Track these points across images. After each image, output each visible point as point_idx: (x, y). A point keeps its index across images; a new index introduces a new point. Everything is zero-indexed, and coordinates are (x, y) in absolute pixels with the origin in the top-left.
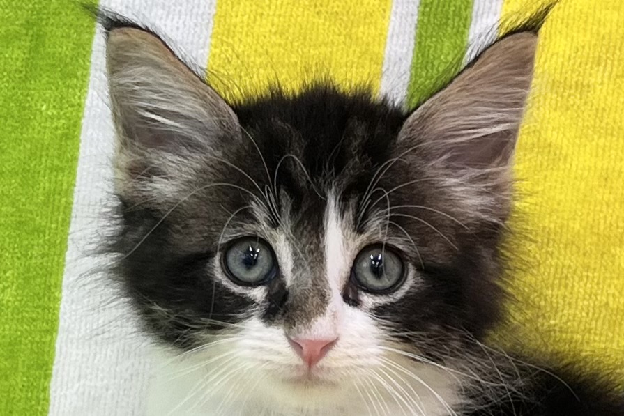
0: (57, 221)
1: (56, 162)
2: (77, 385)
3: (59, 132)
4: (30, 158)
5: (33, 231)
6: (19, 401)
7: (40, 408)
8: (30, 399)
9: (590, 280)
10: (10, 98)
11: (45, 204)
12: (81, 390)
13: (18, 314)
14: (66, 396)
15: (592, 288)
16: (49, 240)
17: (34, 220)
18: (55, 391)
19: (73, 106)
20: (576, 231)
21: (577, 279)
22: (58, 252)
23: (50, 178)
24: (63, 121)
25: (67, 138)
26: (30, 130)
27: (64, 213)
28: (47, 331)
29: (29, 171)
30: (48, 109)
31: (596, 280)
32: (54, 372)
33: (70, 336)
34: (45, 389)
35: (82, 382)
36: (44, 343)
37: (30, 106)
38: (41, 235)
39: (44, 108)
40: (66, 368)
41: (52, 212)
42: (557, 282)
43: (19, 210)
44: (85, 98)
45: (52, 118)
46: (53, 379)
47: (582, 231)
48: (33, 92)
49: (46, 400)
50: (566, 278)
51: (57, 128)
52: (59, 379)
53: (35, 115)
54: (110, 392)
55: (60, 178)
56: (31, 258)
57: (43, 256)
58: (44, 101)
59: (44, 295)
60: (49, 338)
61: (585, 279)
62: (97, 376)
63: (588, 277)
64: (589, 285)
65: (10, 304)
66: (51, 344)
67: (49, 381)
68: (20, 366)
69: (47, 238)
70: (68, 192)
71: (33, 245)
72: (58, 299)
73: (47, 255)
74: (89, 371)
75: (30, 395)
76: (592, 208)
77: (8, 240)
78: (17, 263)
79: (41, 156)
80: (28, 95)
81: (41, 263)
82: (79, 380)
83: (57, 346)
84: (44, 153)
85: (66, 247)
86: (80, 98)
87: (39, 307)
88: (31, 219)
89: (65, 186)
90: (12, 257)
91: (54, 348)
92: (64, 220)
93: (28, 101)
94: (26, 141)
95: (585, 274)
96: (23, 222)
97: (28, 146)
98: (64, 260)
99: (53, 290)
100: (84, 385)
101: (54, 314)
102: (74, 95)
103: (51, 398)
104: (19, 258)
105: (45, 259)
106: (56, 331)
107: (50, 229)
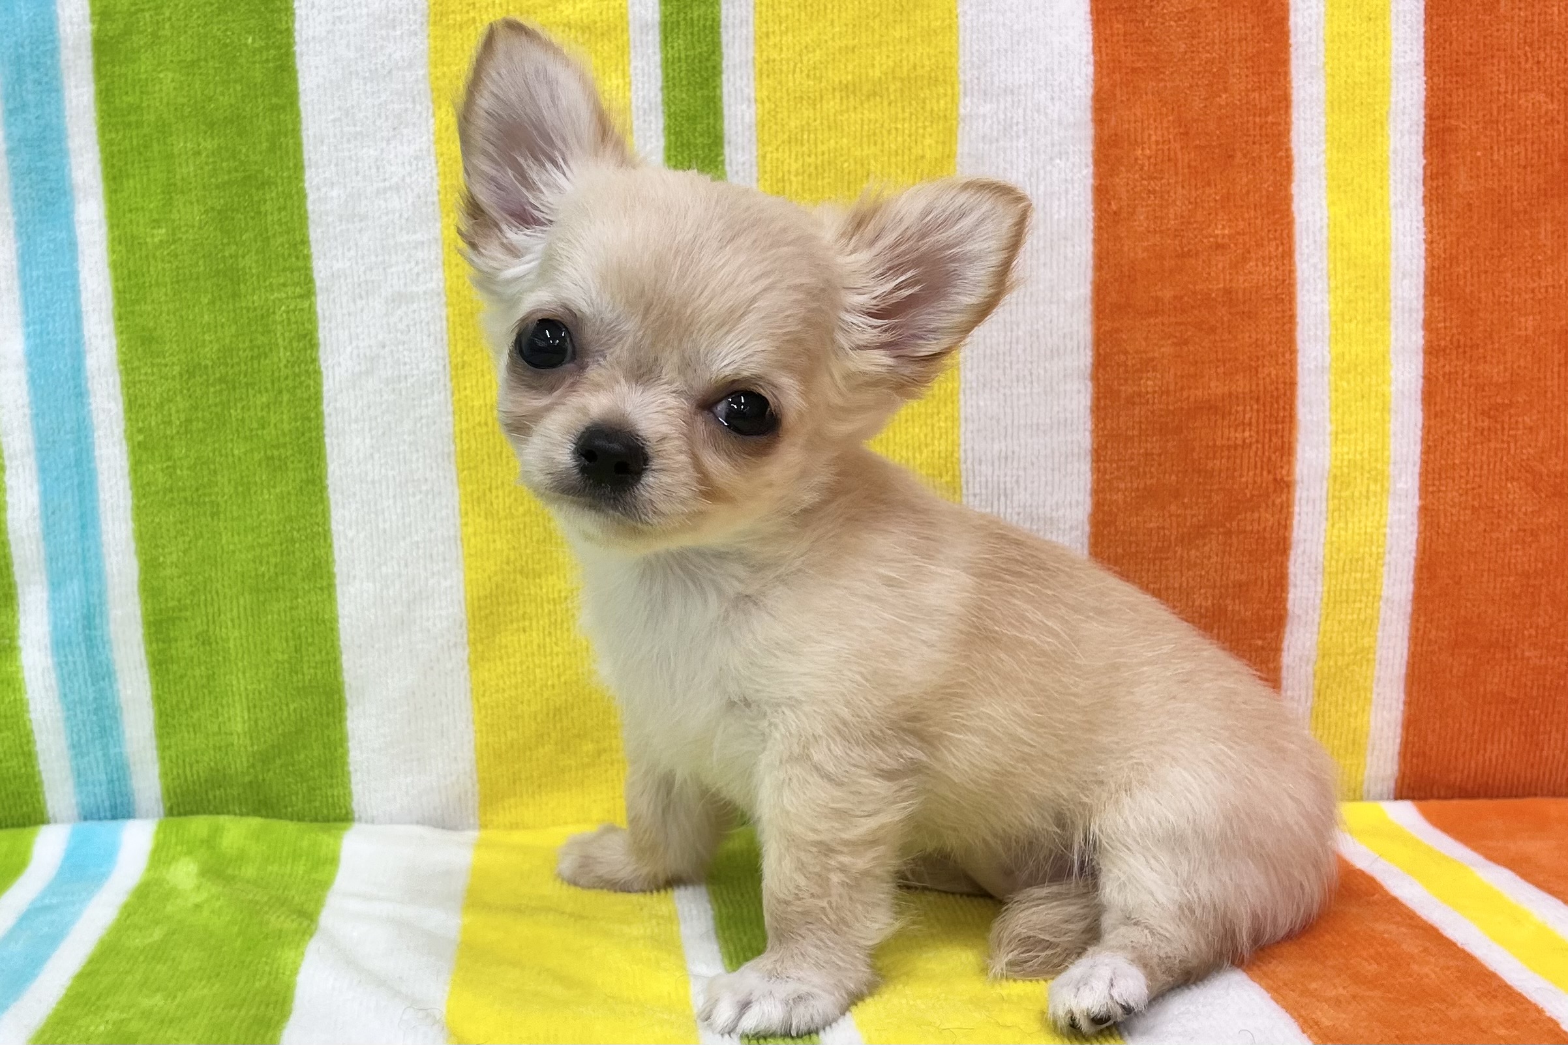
0: (288, 168)
1: (274, 100)
2: (349, 349)
3: (271, 65)
4: (243, 102)
5: (263, 184)
6: (286, 378)
7: (312, 383)
8: (299, 375)
9: (900, 132)
10: (206, 35)
11: (272, 149)
12: (355, 352)
13: (265, 281)
14: (339, 364)
15: (904, 141)
16: (283, 192)
17: (262, 171)
18: (326, 361)
19: (281, 32)
20: (876, 79)
21: (885, 133)
22: (296, 204)
23: (272, 121)
24: (272, 52)
25: (283, 70)
26: (238, 69)
27: (295, 157)
28: (301, 296)
29: (245, 117)
30: (254, 40)
31: (907, 132)
32: (321, 340)
33: (332, 297)
34: (314, 360)
35: (354, 344)
36: (302, 310)
37: (232, 42)
38: (273, 187)
39: (250, 40)
40: (334, 333)
41: (281, 158)
42: (865, 139)
43: (242, 163)
44: (293, 22)
45: (260, 50)
46: (321, 349)
47: (883, 78)
48: (233, 25)
49: (318, 372)
50: (875, 134)
51: (267, 61)
52: (328, 348)
53: (240, 51)
54: (387, 349)
55: (282, 117)
56: (266, 215)
57: (280, 210)
58: (249, 32)
59: (290, 255)
60: (306, 305)
61: (894, 131)
62: (369, 334)
63: (896, 129)
64: (900, 139)
65: (254, 271)
66: (311, 310)
67: (317, 351)
68: (280, 341)
69: (280, 189)
70: (295, 132)
71: (265, 201)
72: (307, 258)
73: (285, 208)
74: (359, 330)
75: (297, 370)
76: (891, 48)
77: (236, 199)
78: (251, 223)
79: (256, 97)
80: (226, 30)
81: (280, 220)
82: (351, 343)
83: (319, 310)
84: (259, 93)
85: (305, 196)
86: (287, 22)
87: (284, 270)
88: (257, 171)
89: (290, 127)
90: (245, 218)
91: (315, 313)
92: (296, 165)
93: (228, 37)
94: (235, 82)
95: (893, 125)
96: (249, 177)
97: (239, 88)
98: (306, 211)
99: (300, 247)
100: (358, 347)
101: (306, 275)
102: (280, 20)
103: (323, 369)
104: (253, 218)
105: (283, 213)
106: (314, 294)
107: (282, 178)
